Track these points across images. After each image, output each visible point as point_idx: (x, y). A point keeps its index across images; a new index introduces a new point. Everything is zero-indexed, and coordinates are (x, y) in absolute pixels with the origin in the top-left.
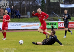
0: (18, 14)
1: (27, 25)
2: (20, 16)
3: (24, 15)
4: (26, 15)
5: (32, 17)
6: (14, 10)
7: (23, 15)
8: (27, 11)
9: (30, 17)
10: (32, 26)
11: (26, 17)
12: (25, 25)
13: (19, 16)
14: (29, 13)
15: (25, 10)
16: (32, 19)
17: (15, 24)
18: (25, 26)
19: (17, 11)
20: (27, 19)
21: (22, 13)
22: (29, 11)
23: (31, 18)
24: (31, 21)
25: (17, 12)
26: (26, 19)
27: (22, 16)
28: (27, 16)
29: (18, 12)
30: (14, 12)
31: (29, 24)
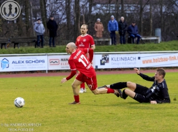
0: (135, 35)
1: (155, 58)
2: (139, 38)
3: (148, 36)
4: (153, 35)
5: (165, 41)
6: (126, 26)
7: (145, 35)
8: (155, 27)
9: (162, 41)
10: (166, 60)
11: (152, 40)
12: (151, 58)
13: (137, 39)
14: (159, 31)
15: (151, 25)
16: (166, 44)
17: (127, 56)
18: (150, 61)
19: (133, 26)
20: (155, 45)
21: (144, 30)
22: (160, 27)
23: (163, 43)
24: (165, 50)
25: (132, 29)
26: (152, 45)
27: (143, 39)
28: (155, 38)
30: (126, 29)
31: (160, 57)
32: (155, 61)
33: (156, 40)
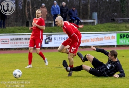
0: (75, 18)
1: (93, 38)
2: (78, 20)
3: (86, 18)
4: (91, 18)
5: (101, 23)
6: (67, 10)
7: (84, 18)
8: (93, 11)
9: (98, 23)
10: (101, 39)
11: (90, 23)
12: (89, 38)
13: (76, 21)
14: (95, 14)
15: (89, 9)
16: (101, 26)
18: (88, 41)
19: (73, 10)
20: (92, 27)
21: (83, 14)
22: (96, 11)
23: (99, 25)
24: (101, 31)
25: (73, 13)
26: (90, 26)
27: (82, 21)
28: (92, 21)
29: (75, 14)
30: (67, 12)
31: (96, 37)
32: (93, 40)
33: (93, 22)
